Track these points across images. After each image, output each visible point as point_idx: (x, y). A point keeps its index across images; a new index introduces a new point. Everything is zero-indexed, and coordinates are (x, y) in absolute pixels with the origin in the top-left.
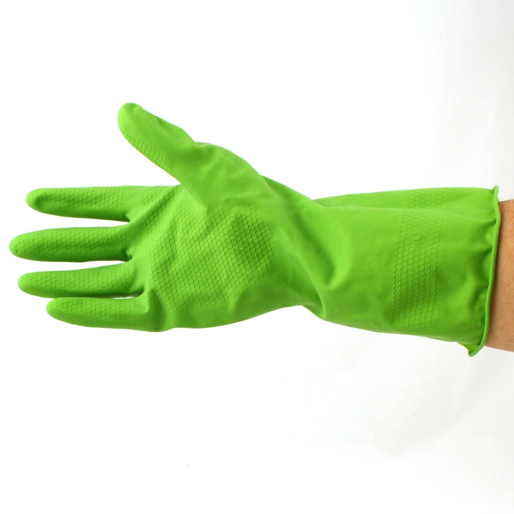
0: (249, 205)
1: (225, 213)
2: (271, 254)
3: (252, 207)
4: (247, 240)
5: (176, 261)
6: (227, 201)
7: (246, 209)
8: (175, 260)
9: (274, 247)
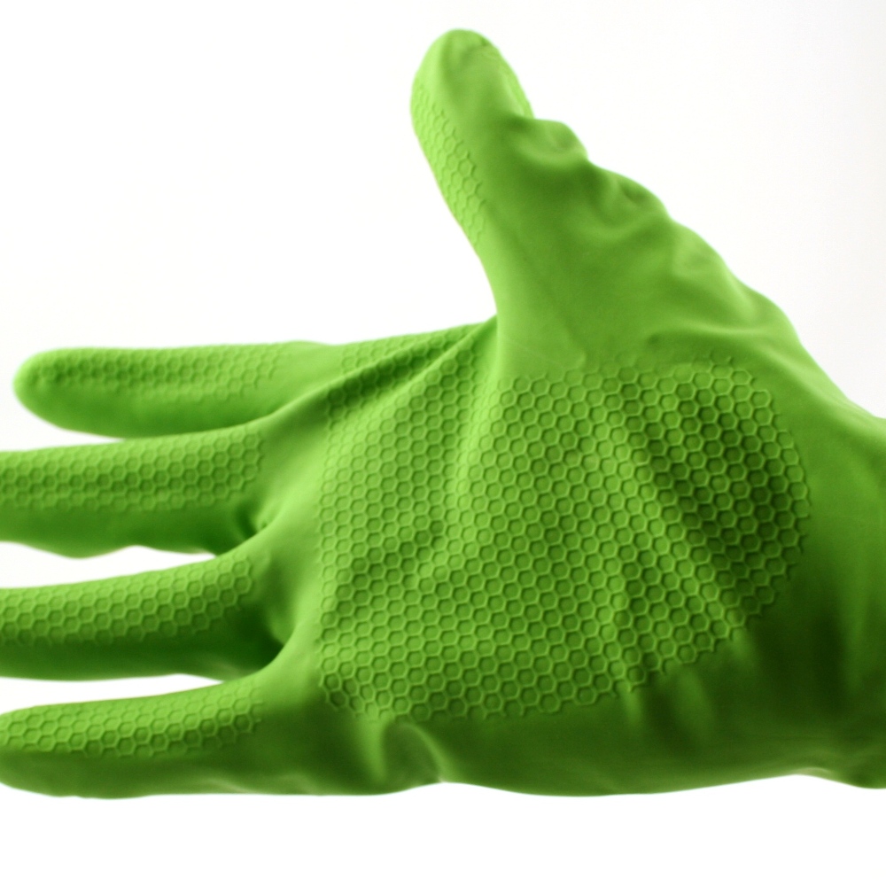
0: (732, 362)
1: (645, 380)
2: (795, 543)
3: (739, 369)
4: (711, 483)
5: (442, 546)
6: (654, 341)
7: (719, 374)
8: (438, 543)
9: (809, 517)
